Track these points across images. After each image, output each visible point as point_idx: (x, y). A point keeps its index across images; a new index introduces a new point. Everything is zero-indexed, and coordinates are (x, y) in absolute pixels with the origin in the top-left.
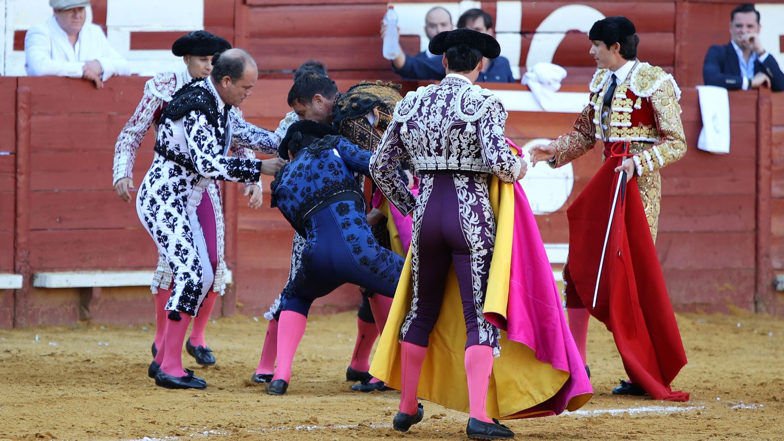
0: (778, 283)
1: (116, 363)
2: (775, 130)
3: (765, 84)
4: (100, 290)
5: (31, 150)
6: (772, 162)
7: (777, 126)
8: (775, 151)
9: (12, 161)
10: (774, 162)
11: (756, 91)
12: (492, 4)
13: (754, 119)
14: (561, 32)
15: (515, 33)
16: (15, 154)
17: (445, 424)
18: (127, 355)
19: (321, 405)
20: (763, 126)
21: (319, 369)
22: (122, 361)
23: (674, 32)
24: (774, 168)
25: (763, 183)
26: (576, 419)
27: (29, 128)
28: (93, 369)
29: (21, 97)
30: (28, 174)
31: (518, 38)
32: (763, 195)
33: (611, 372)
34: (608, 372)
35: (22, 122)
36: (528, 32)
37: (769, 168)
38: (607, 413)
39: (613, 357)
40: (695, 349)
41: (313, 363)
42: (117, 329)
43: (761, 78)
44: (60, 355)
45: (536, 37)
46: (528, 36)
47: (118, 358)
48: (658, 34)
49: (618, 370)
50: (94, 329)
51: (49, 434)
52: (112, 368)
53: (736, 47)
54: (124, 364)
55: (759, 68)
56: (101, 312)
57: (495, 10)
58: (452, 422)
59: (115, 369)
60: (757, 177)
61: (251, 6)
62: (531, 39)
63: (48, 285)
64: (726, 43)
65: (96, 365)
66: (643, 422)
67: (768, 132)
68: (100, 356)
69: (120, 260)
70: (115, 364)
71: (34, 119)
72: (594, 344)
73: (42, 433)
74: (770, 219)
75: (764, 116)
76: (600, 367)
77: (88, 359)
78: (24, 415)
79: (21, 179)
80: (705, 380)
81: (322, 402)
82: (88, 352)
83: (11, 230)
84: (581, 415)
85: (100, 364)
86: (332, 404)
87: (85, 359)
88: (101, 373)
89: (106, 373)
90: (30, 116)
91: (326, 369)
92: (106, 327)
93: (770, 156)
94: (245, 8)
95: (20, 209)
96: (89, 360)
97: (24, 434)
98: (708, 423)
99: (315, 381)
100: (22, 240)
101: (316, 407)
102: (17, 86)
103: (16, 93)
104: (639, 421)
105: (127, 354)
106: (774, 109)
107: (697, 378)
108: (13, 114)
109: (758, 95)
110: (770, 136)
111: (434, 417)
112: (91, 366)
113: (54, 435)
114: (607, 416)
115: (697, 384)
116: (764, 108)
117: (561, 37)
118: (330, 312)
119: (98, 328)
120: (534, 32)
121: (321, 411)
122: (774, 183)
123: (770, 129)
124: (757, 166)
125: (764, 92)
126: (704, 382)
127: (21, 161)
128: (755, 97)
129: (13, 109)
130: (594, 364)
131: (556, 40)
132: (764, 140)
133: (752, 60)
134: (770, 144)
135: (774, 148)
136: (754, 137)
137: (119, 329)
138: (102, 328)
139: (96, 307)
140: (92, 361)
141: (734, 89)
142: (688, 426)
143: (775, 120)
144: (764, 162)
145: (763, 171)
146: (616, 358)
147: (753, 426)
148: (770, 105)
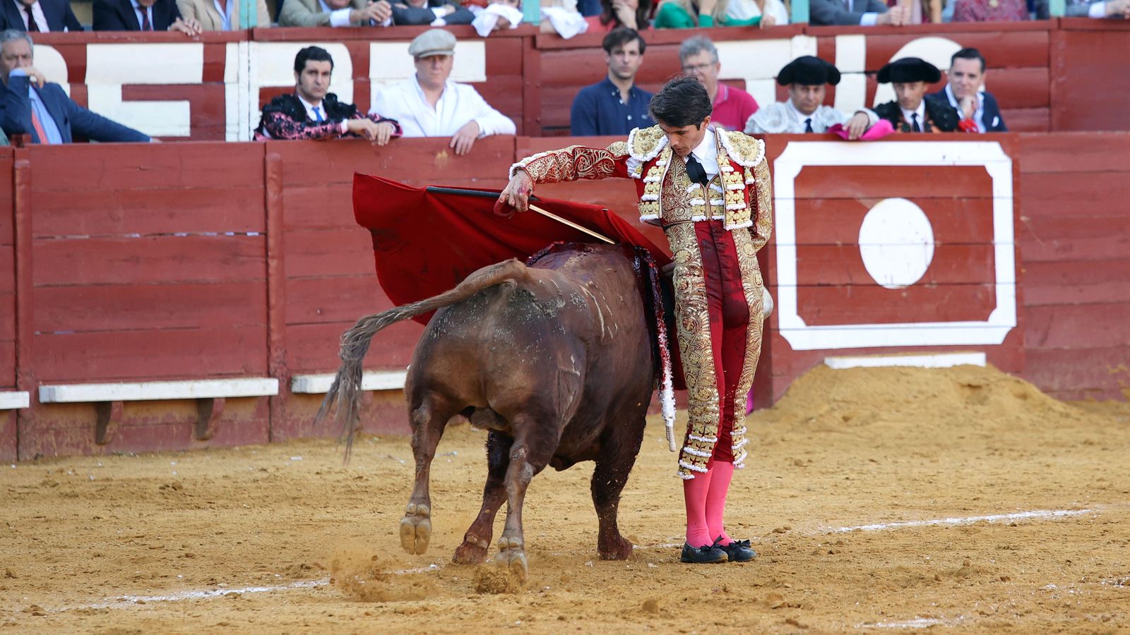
1: (394, 479)
4: (372, 393)
5: (283, 227)
9: (262, 243)
12: (829, 39)
15: (858, 73)
16: (266, 235)
17: (790, 539)
18: (407, 470)
19: (641, 522)
22: (400, 477)
23: (1049, 66)
26: (947, 528)
27: (280, 203)
28: (366, 487)
29: (270, 166)
30: (281, 258)
33: (986, 472)
34: (983, 473)
35: (272, 196)
38: (983, 521)
39: (988, 455)
40: (1085, 443)
42: (393, 440)
44: (326, 472)
47: (396, 473)
48: (1029, 70)
49: (994, 470)
50: (366, 440)
51: (316, 564)
52: (389, 486)
54: (404, 480)
56: (374, 420)
57: (834, 47)
58: (798, 536)
59: (392, 487)
61: (542, 50)
63: (309, 390)
65: (369, 483)
68: (374, 473)
69: (394, 357)
70: (392, 482)
71: (286, 192)
72: (964, 440)
73: (309, 563)
76: (972, 467)
77: (360, 475)
78: (286, 543)
79: (273, 264)
80: (1098, 478)
81: (642, 518)
82: (360, 467)
83: (264, 325)
84: (953, 524)
85: (376, 482)
86: (654, 519)
87: (357, 476)
88: (376, 491)
89: (382, 491)
90: (281, 189)
91: (646, 479)
92: (380, 438)
94: (535, 52)
95: (273, 301)
96: (361, 477)
97: (287, 565)
98: (1105, 527)
99: (633, 493)
100: (274, 337)
101: (636, 524)
102: (265, 153)
103: (264, 160)
105: (407, 468)
107: (1090, 477)
108: (262, 186)
111: (777, 531)
112: (365, 484)
113: (323, 565)
114: (983, 524)
115: (1089, 483)
119: (371, 439)
121: (641, 528)
126: (1098, 480)
127: (271, 242)
129: (262, 182)
130: (965, 463)
137: (397, 440)
138: (376, 439)
139: (368, 415)
140: (365, 478)
142: (1080, 532)
146: (991, 456)
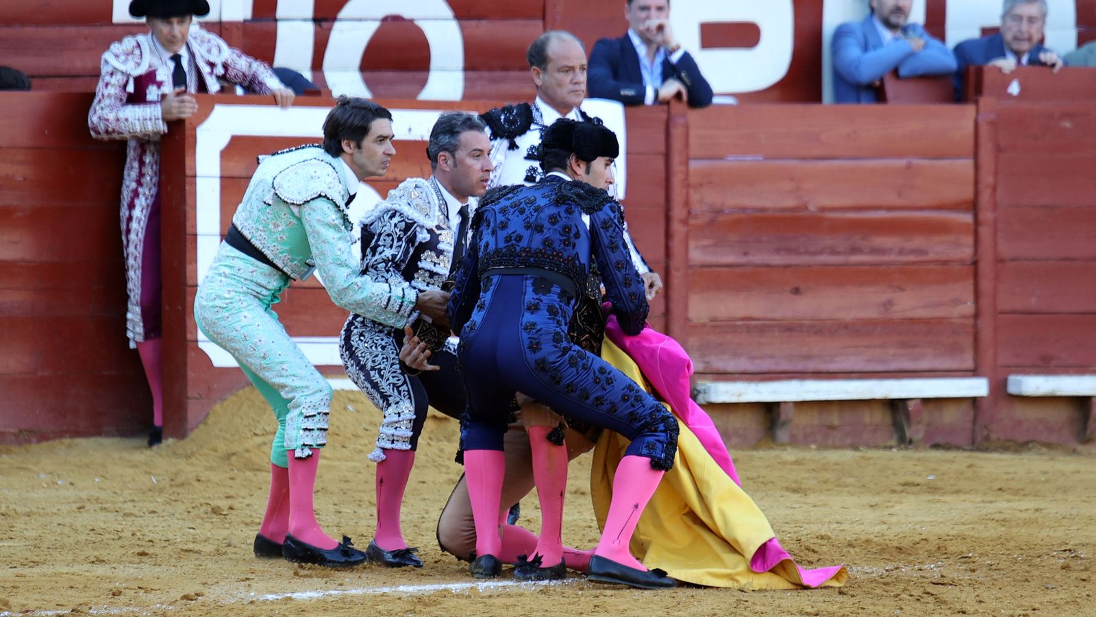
0: (699, 392)
2: (694, 165)
3: (678, 95)
6: (689, 213)
7: (697, 158)
8: (695, 196)
10: (693, 213)
11: (665, 107)
13: (662, 148)
14: (374, 20)
20: (676, 159)
21: (13, 527)
24: (692, 222)
25: (676, 245)
31: (310, 28)
32: (676, 262)
36: (325, 20)
37: (685, 222)
41: (4, 517)
43: (672, 87)
45: (337, 26)
46: (325, 25)
53: (636, 41)
55: (669, 71)
60: (668, 235)
62: (330, 30)
64: (621, 35)
66: (498, 601)
67: (683, 168)
74: (686, 298)
75: (677, 144)
93: (687, 203)
104: (492, 601)
106: (692, 133)
109: (669, 112)
110: (687, 174)
116: (677, 132)
117: (375, 25)
118: (29, 442)
120: (334, 19)
122: (692, 244)
123: (687, 164)
124: (668, 219)
125: (678, 108)
128: (664, 116)
131: (366, 31)
132: (677, 180)
133: (659, 59)
134: (687, 185)
135: (692, 192)
136: (663, 175)
141: (633, 103)
143: (693, 151)
144: (678, 212)
145: (677, 227)
147: (662, 607)
148: (687, 127)
